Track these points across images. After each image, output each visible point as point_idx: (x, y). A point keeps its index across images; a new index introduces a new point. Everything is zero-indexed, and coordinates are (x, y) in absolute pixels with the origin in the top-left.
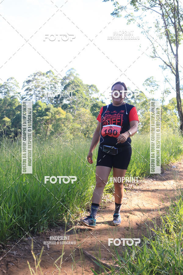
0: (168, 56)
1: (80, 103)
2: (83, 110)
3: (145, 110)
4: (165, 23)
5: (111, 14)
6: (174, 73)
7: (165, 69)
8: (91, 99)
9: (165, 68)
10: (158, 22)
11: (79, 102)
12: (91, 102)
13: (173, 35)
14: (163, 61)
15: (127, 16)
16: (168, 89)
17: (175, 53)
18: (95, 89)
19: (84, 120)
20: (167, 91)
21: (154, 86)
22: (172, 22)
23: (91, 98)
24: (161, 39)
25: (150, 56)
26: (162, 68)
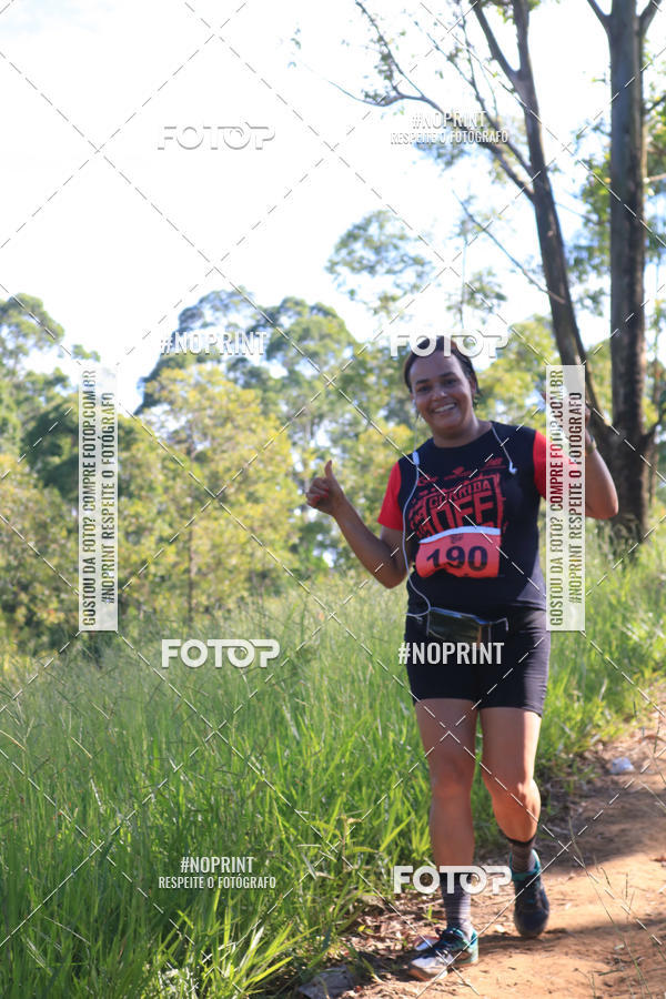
0: (473, 83)
3: (355, 418)
6: (521, 184)
7: (453, 157)
8: (18, 387)
12: (19, 403)
16: (486, 280)
17: (515, 65)
18: (34, 322)
20: (483, 291)
23: (21, 375)
25: (367, 96)
26: (432, 160)
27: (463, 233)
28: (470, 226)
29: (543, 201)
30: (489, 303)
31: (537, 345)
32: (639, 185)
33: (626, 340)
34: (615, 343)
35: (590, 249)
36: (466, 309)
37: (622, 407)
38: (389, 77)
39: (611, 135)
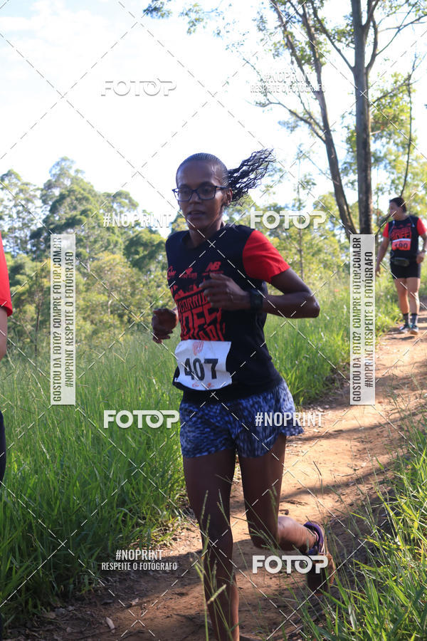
0: (300, 97)
1: (95, 242)
2: (105, 257)
4: (280, 18)
5: (145, 11)
6: (320, 137)
7: (294, 128)
9: (293, 125)
10: (262, 17)
11: (92, 239)
12: (122, 234)
13: (304, 45)
14: (290, 111)
15: (185, 12)
16: (308, 177)
18: (127, 201)
19: (114, 281)
20: (307, 182)
21: (272, 173)
22: (297, 13)
24: (276, 57)
25: (257, 103)
26: (285, 129)
27: (299, 158)
28: (301, 155)
29: (329, 143)
30: (309, 187)
31: (329, 203)
32: (368, 136)
33: (364, 199)
34: (360, 201)
35: (350, 164)
36: (301, 190)
37: (363, 226)
38: (266, 95)
39: (356, 115)
